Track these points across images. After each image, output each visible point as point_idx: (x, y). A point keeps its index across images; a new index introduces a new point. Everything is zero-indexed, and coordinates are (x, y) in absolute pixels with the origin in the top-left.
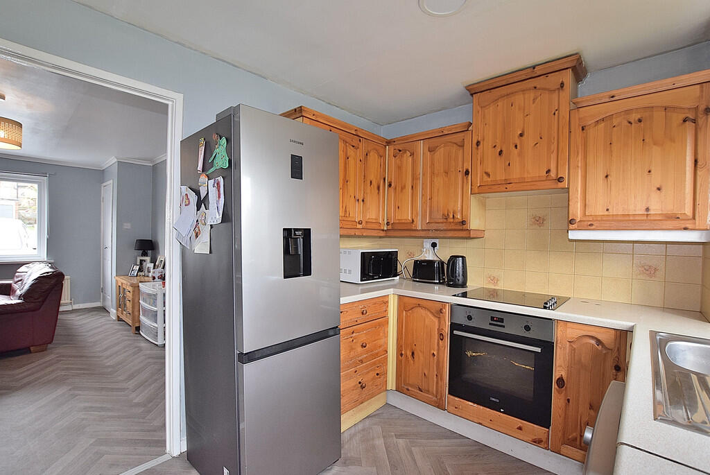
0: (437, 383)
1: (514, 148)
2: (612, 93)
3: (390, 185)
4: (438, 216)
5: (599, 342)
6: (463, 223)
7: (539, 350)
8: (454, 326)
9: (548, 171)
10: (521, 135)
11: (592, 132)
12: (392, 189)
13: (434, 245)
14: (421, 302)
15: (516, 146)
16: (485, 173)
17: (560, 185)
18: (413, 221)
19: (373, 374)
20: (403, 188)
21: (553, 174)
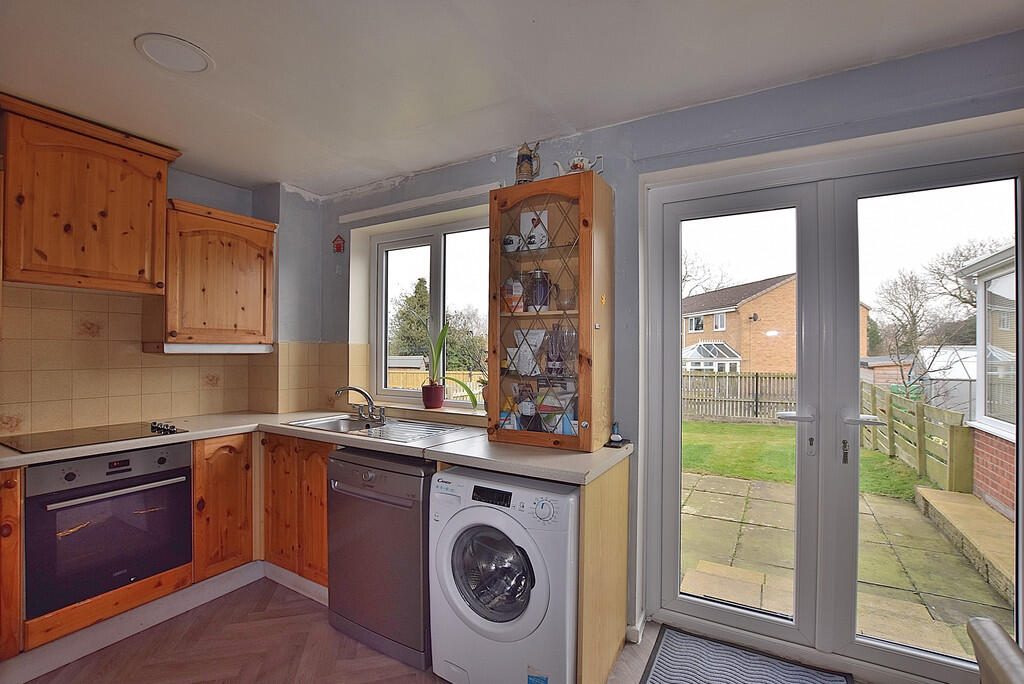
1: (92, 230)
5: (231, 449)
9: (142, 272)
10: (103, 214)
11: (188, 241)
15: (95, 227)
16: (37, 251)
17: (157, 291)
21: (147, 275)
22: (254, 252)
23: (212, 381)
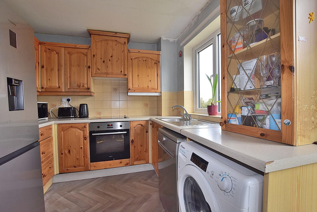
0: (84, 160)
1: (109, 61)
2: (139, 50)
3: (43, 67)
4: (75, 85)
5: (142, 125)
6: (88, 89)
7: (126, 132)
8: (91, 133)
9: (121, 72)
10: (112, 56)
11: (134, 61)
12: (44, 69)
13: (68, 100)
14: (72, 125)
15: (110, 60)
16: (98, 69)
17: (126, 77)
18: (59, 87)
19: (48, 168)
20: (52, 70)
21: (123, 73)
22: (154, 62)
23: (146, 105)
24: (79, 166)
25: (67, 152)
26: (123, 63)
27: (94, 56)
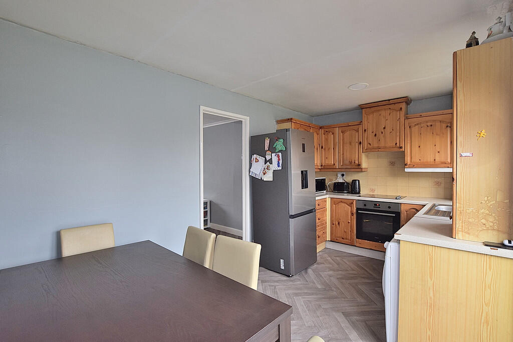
0: (351, 234)
2: (421, 114)
3: (322, 148)
4: (347, 162)
5: (417, 210)
6: (359, 165)
7: (394, 215)
8: (358, 209)
9: (396, 144)
10: (384, 128)
11: (413, 129)
12: (323, 150)
13: (343, 175)
14: (342, 200)
15: (382, 133)
16: (369, 143)
17: (401, 150)
18: (334, 164)
19: (322, 232)
20: (329, 149)
21: (398, 145)
22: (444, 125)
23: (438, 184)
24: (347, 239)
25: (337, 223)
26: (398, 134)
27: (365, 130)
